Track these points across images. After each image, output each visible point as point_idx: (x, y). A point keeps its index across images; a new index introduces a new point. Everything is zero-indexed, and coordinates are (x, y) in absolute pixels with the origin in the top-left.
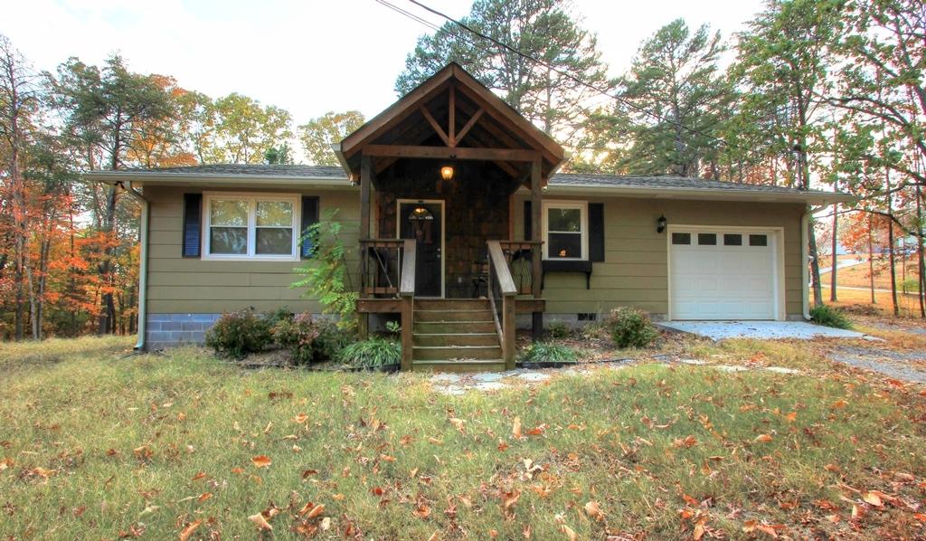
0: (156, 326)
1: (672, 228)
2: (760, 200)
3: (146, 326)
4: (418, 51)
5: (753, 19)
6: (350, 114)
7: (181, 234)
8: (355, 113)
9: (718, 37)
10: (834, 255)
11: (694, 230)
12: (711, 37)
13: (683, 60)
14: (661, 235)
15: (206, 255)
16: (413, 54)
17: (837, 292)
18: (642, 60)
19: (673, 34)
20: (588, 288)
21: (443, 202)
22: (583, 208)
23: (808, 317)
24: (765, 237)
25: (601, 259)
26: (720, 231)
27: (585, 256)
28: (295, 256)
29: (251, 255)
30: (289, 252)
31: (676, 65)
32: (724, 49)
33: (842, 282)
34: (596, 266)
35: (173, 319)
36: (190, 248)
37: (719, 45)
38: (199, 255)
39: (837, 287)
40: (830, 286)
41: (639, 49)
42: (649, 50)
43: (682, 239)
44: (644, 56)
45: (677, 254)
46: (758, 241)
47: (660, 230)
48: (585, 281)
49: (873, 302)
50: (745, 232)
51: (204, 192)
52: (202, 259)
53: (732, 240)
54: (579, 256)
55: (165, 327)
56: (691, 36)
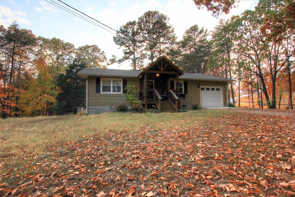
0: (90, 109)
1: (201, 87)
2: (218, 81)
3: (88, 109)
4: (121, 30)
5: (216, 27)
6: (93, 46)
7: (96, 87)
8: (95, 45)
9: (207, 30)
10: (239, 93)
11: (205, 87)
12: (205, 31)
13: (197, 36)
14: (199, 88)
15: (101, 92)
16: (119, 30)
17: (240, 104)
18: (186, 35)
19: (194, 29)
20: (184, 100)
21: (154, 81)
22: (183, 82)
23: (228, 106)
24: (219, 89)
25: (187, 93)
26: (210, 87)
27: (183, 93)
28: (122, 92)
29: (112, 92)
30: (120, 92)
31: (196, 38)
32: (208, 34)
33: (242, 101)
34: (186, 95)
35: (94, 107)
36: (98, 91)
37: (207, 33)
38: (100, 92)
39: (240, 103)
40: (238, 102)
41: (185, 32)
42: (187, 32)
43: (203, 89)
44: (187, 34)
45: (202, 92)
46: (218, 89)
47: (199, 87)
48: (183, 98)
49: (250, 107)
50: (215, 87)
51: (101, 78)
52: (101, 93)
53: (213, 89)
54: (182, 93)
55: (92, 109)
56: (199, 30)
